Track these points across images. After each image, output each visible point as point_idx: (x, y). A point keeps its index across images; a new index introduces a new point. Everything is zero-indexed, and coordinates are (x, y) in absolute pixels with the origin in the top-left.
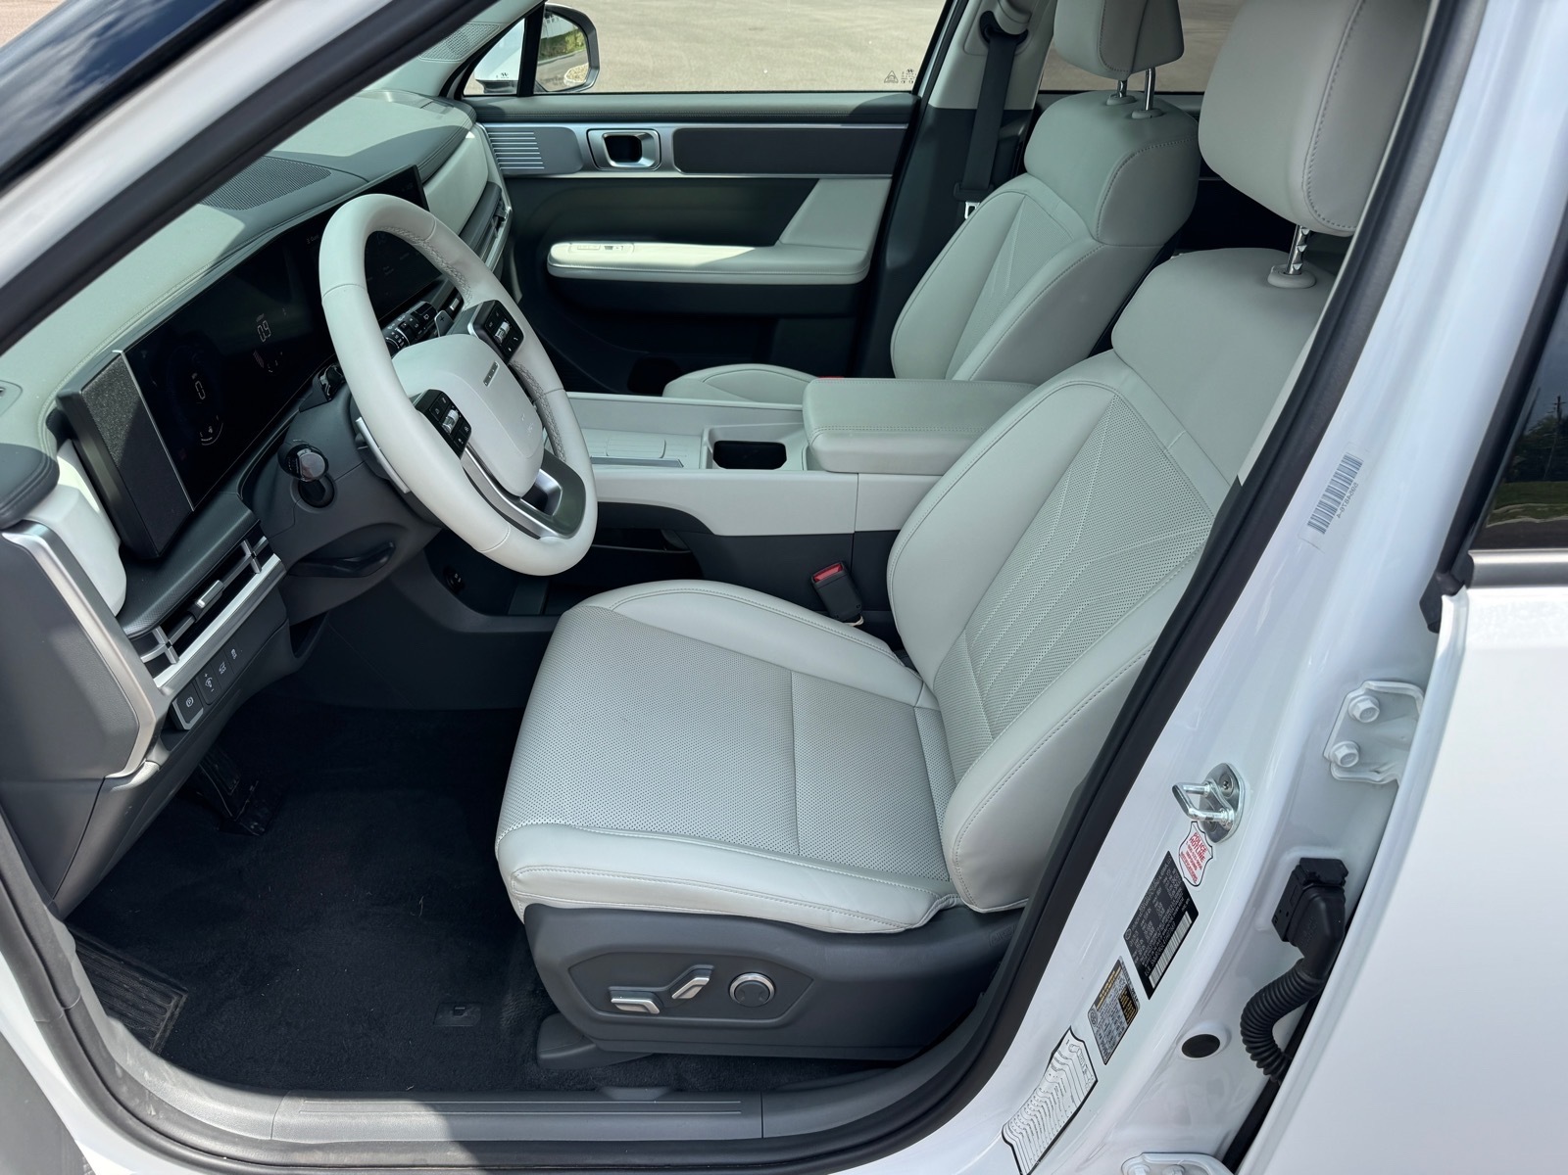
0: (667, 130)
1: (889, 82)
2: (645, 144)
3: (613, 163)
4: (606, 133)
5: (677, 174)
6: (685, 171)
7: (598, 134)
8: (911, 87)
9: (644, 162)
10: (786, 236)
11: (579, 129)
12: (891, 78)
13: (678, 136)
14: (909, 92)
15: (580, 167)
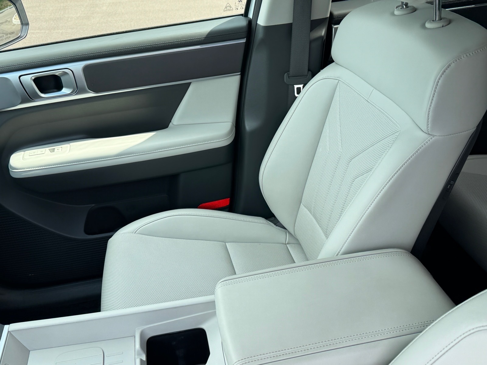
0: (78, 67)
1: (226, 11)
2: (63, 79)
3: (42, 95)
4: (33, 76)
5: (91, 95)
6: (96, 91)
7: (28, 78)
8: (242, 12)
9: (65, 91)
10: (176, 120)
11: (13, 77)
12: (228, 7)
13: (86, 69)
14: (242, 15)
15: (20, 102)
